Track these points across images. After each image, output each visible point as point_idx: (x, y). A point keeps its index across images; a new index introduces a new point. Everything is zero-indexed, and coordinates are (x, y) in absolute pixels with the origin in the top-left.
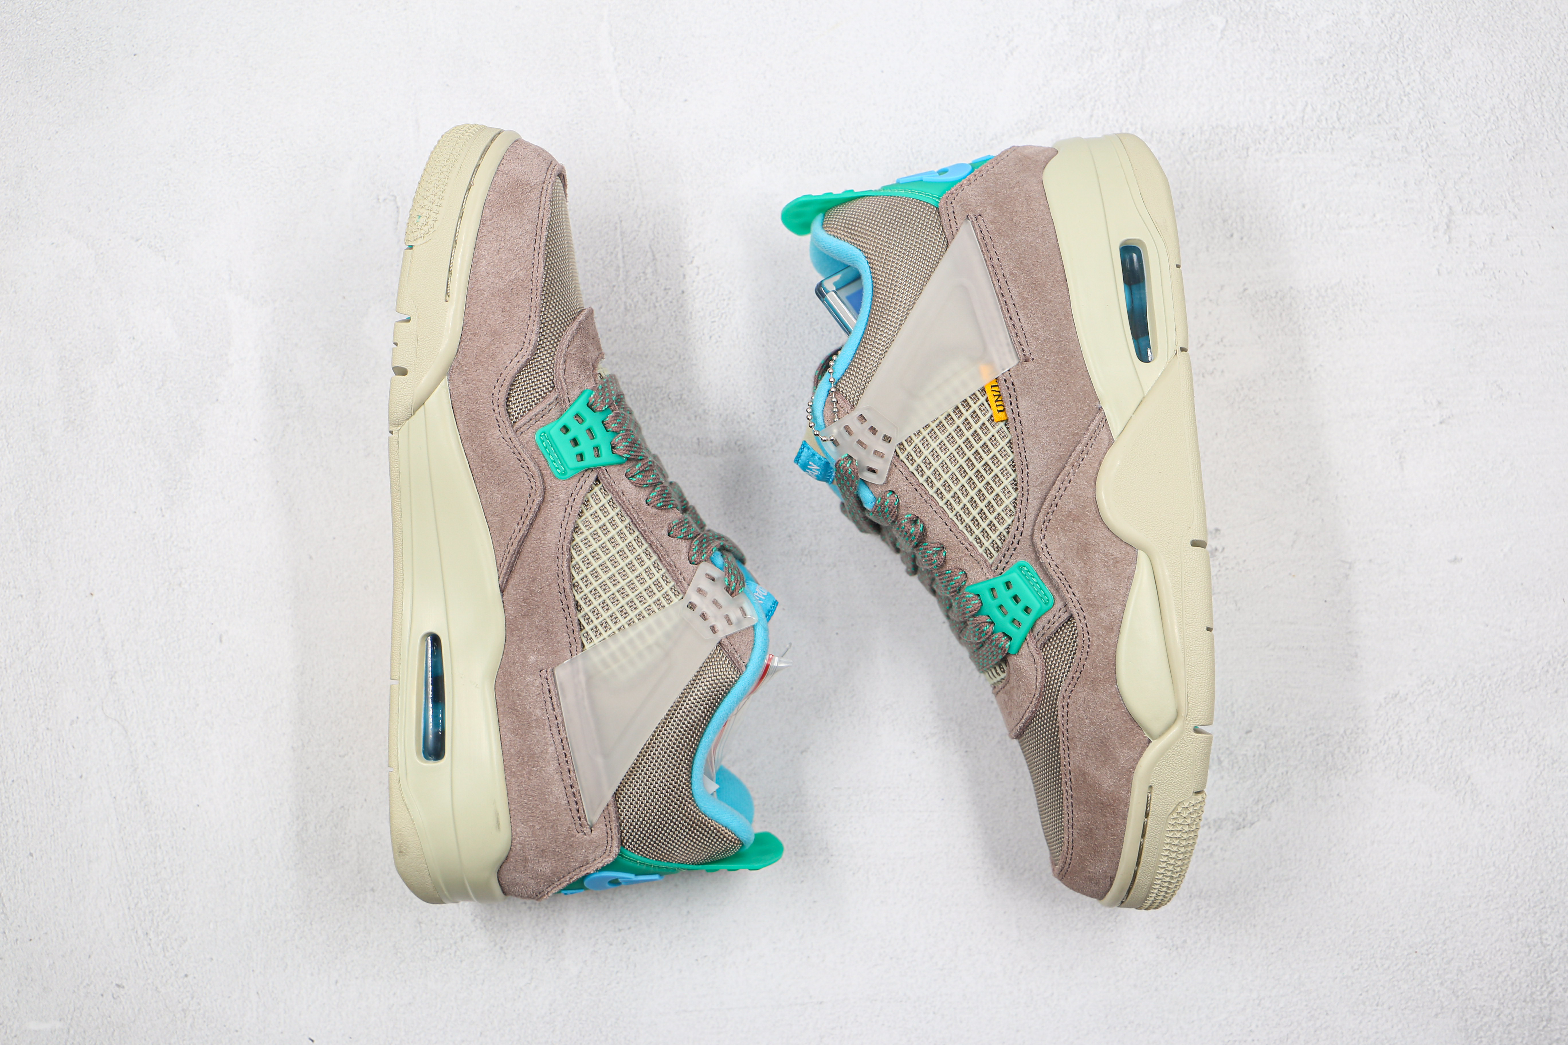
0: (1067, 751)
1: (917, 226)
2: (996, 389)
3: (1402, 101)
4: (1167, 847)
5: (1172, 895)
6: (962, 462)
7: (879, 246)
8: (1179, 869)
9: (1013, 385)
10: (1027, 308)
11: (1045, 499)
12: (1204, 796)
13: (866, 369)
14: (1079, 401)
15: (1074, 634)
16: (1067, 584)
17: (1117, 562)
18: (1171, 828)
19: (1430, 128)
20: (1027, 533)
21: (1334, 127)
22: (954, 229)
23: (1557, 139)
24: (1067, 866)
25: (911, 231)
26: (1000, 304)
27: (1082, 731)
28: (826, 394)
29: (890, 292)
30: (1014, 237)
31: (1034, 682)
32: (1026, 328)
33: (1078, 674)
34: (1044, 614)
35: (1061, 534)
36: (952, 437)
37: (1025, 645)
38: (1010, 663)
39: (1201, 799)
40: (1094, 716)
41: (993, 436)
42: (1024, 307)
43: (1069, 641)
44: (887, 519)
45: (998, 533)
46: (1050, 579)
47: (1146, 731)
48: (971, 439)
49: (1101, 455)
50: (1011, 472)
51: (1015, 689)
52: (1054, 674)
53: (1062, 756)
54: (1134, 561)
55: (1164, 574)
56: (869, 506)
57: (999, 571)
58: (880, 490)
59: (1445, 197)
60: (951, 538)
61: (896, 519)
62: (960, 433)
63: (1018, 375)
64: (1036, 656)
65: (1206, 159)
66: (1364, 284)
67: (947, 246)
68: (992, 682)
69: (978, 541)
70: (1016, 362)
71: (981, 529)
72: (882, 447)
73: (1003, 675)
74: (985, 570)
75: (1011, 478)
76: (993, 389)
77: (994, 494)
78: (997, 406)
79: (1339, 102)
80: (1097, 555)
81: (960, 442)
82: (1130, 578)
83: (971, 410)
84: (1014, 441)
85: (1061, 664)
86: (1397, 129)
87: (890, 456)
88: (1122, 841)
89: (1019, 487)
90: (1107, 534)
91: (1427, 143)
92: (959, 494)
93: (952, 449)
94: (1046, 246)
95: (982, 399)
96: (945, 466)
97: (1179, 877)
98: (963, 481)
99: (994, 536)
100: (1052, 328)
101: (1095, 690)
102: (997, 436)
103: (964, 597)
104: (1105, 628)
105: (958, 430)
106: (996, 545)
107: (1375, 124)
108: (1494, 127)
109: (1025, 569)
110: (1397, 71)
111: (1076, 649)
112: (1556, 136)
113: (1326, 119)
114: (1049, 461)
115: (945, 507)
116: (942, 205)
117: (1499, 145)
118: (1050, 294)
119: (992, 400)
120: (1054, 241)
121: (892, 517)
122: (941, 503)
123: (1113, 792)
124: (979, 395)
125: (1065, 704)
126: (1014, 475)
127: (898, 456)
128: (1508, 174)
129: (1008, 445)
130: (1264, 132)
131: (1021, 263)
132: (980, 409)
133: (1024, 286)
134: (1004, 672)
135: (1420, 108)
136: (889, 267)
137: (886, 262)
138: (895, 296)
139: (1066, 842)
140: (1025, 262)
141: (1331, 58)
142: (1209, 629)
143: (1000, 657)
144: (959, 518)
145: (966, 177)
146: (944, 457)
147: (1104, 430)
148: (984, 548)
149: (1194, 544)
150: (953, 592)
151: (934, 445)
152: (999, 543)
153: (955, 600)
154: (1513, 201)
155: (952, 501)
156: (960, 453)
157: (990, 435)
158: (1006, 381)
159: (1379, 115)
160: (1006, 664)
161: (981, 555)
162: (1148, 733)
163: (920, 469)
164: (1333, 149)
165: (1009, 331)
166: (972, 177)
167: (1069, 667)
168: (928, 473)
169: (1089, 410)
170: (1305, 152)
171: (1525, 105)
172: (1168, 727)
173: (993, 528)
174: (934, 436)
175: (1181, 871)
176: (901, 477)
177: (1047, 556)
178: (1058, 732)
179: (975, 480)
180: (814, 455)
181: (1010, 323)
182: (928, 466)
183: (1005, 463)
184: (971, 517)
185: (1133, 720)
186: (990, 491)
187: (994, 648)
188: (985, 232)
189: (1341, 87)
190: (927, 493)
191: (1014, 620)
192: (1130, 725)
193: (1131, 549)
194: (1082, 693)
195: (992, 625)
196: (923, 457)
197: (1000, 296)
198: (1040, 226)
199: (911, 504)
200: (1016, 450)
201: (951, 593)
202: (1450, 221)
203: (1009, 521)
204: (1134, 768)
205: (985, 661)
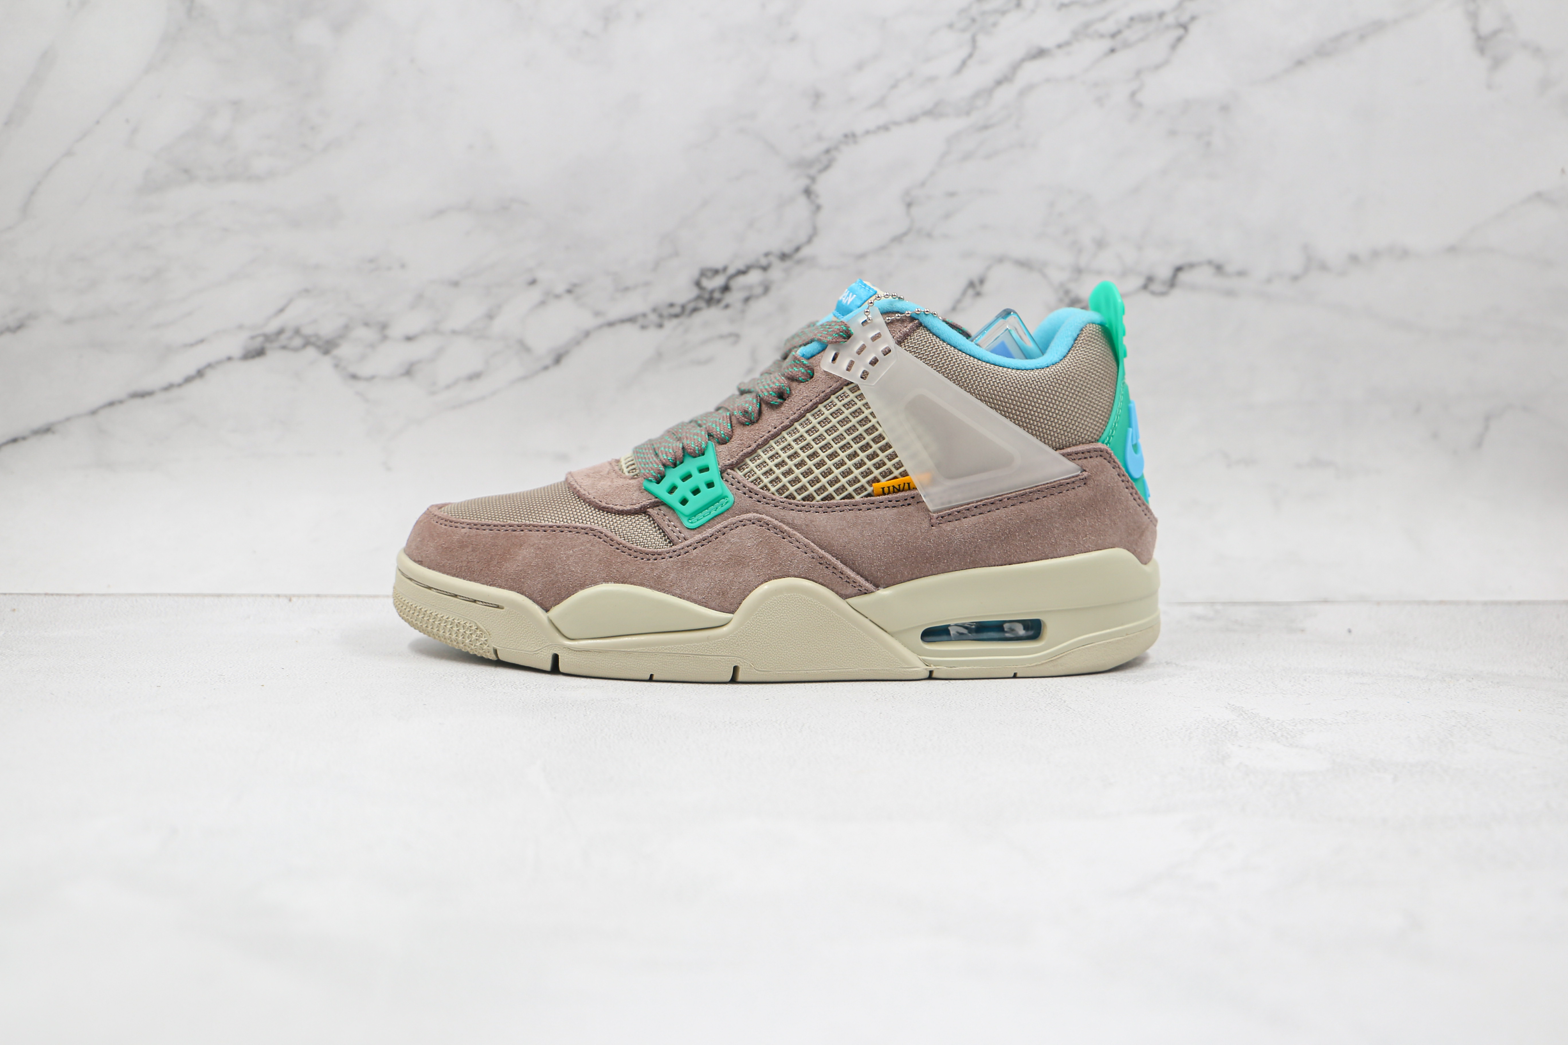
2: (906, 487)
6: (834, 448)
9: (909, 504)
10: (986, 524)
11: (791, 527)
13: (935, 358)
14: (888, 569)
15: (656, 544)
20: (759, 507)
22: (1073, 456)
24: (437, 520)
30: (1060, 516)
32: (967, 521)
34: (679, 518)
35: (756, 541)
36: (860, 440)
40: (576, 559)
41: (859, 481)
43: (650, 540)
45: (762, 478)
46: (713, 525)
47: (554, 607)
49: (831, 586)
50: (822, 496)
54: (722, 610)
57: (724, 475)
60: (761, 431)
62: (864, 448)
63: (918, 510)
67: (1054, 448)
68: (623, 460)
69: (756, 458)
71: (768, 461)
72: (857, 370)
73: (625, 472)
75: (815, 495)
76: (906, 484)
77: (801, 477)
78: (889, 487)
81: (855, 447)
82: (707, 604)
83: (886, 461)
84: (853, 502)
87: (848, 377)
89: (806, 503)
90: (751, 586)
92: (803, 443)
93: (848, 439)
95: (896, 473)
98: (815, 448)
99: (759, 473)
101: (600, 563)
102: (859, 485)
104: (660, 576)
105: (867, 446)
106: (750, 474)
111: (642, 545)
114: (829, 534)
115: (792, 428)
118: (998, 548)
119: (895, 483)
122: (796, 424)
123: (501, 571)
124: (901, 470)
127: (847, 385)
129: (849, 495)
131: (1032, 522)
132: (887, 470)
133: (1008, 523)
134: (629, 473)
144: (780, 441)
145: (1127, 472)
147: (856, 591)
148: (749, 462)
151: (855, 421)
152: (752, 478)
155: (797, 435)
156: (844, 446)
157: (860, 478)
158: (913, 497)
162: (552, 609)
163: (832, 406)
166: (1127, 478)
168: (827, 414)
169: (877, 578)
172: (558, 629)
173: (768, 474)
174: (864, 423)
177: (735, 525)
181: (971, 507)
182: (833, 414)
183: (831, 490)
185: (566, 596)
186: (804, 473)
188: (1068, 487)
190: (807, 410)
191: (675, 487)
192: (564, 594)
193: (733, 606)
196: (843, 409)
197: (1001, 498)
200: (844, 502)
203: (773, 489)
204: (523, 593)
205: (642, 455)
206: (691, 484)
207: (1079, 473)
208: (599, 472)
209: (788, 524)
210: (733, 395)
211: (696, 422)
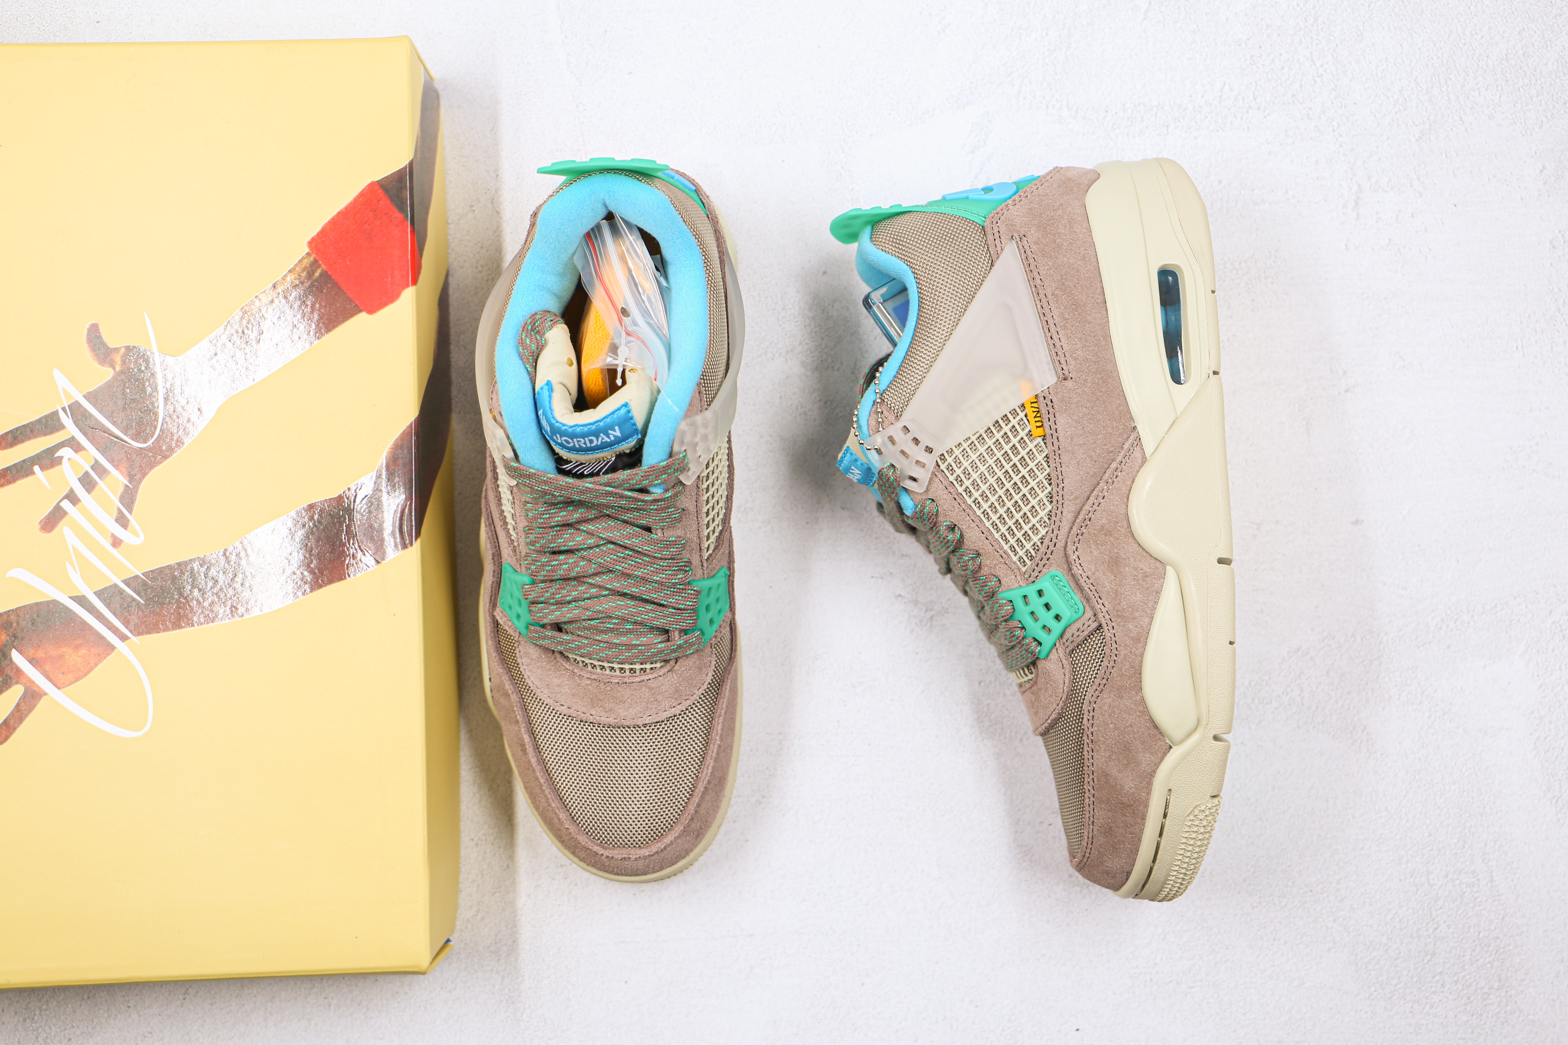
0: (1091, 753)
1: (963, 244)
2: (1035, 405)
3: (1315, 82)
4: (1183, 846)
5: (1184, 890)
6: (1000, 474)
7: (925, 262)
8: (1192, 867)
9: (1052, 402)
10: (1067, 328)
11: (1079, 513)
12: (1220, 800)
13: (911, 382)
14: (1115, 420)
15: (1102, 643)
16: (1097, 595)
17: (1146, 576)
18: (1187, 829)
19: (1341, 108)
20: (1060, 544)
21: (1250, 107)
22: (999, 249)
23: (1462, 121)
24: (1085, 860)
25: (957, 249)
26: (1042, 323)
27: (1107, 735)
28: (872, 404)
29: (936, 308)
30: (1057, 258)
31: (1062, 686)
32: (1065, 346)
33: (1104, 681)
34: (1074, 622)
35: (1093, 547)
36: (992, 450)
37: (1054, 651)
38: (1039, 666)
39: (1217, 803)
40: (1118, 721)
41: (1031, 450)
42: (1065, 327)
43: (1097, 649)
44: (925, 524)
45: (1032, 543)
46: (1081, 589)
47: (1168, 737)
48: (1010, 452)
49: (1134, 473)
50: (1047, 485)
51: (1043, 691)
52: (1081, 679)
53: (1086, 757)
54: (1163, 575)
55: (1191, 589)
56: (908, 512)
57: (1032, 579)
58: (920, 498)
59: (1354, 175)
60: (987, 546)
61: (934, 526)
62: (999, 446)
63: (1056, 393)
64: (1064, 661)
65: (1128, 135)
66: (1276, 257)
67: (992, 265)
68: (1019, 681)
69: (1013, 549)
70: (1055, 380)
71: (1016, 539)
72: (924, 457)
73: (1030, 677)
74: (1019, 578)
75: (1046, 491)
76: (1033, 405)
77: (1030, 506)
78: (1036, 422)
79: (1256, 82)
80: (1127, 569)
81: (999, 455)
82: (1158, 592)
83: (1010, 425)
84: (1051, 455)
85: (1089, 670)
86: (1310, 109)
87: (931, 466)
88: (1140, 840)
89: (1054, 500)
90: (1138, 549)
91: (1338, 123)
92: (996, 504)
93: (991, 462)
94: (1087, 269)
95: (1022, 415)
96: (984, 477)
97: (1192, 874)
98: (1001, 492)
99: (1028, 546)
100: (1090, 349)
101: (1121, 697)
102: (1034, 450)
103: (997, 603)
104: (1132, 638)
105: (997, 443)
106: (1029, 555)
107: (1289, 103)
108: (1402, 108)
109: (1057, 578)
110: (1311, 53)
111: (1103, 657)
112: (1461, 117)
113: (1243, 99)
114: (1084, 477)
115: (982, 516)
116: (987, 224)
117: (1406, 125)
118: (1090, 315)
119: (1031, 416)
120: (1095, 264)
121: (931, 523)
122: (979, 513)
123: (1133, 793)
124: (1019, 411)
125: (1091, 708)
126: (1049, 488)
127: (939, 466)
128: (1414, 154)
129: (1046, 459)
130: (1184, 111)
131: (1063, 284)
132: (1019, 424)
133: (1065, 307)
134: (1031, 673)
135: (1332, 89)
136: (935, 283)
137: (933, 278)
138: (940, 312)
139: (1086, 838)
140: (1067, 283)
141: (1248, 39)
142: (1231, 643)
143: (1030, 660)
144: (995, 527)
145: (1010, 197)
146: (982, 469)
147: (1137, 449)
148: (1018, 556)
149: (1221, 561)
150: (987, 597)
151: (974, 456)
152: (1033, 553)
153: (988, 604)
154: (1419, 179)
155: (989, 510)
156: (998, 465)
157: (1028, 450)
158: (1045, 398)
159: (1293, 96)
160: (1034, 666)
161: (1015, 563)
162: (1170, 740)
163: (959, 479)
164: (1249, 128)
165: (1050, 350)
166: (1016, 197)
167: (1096, 674)
168: (967, 483)
169: (1124, 429)
170: (1223, 130)
171: (1432, 87)
172: (1189, 735)
173: (1028, 538)
174: (974, 448)
175: (1194, 869)
176: (941, 486)
177: (1079, 567)
178: (1082, 734)
179: (1012, 491)
180: (856, 460)
181: (1051, 342)
182: (967, 477)
183: (1041, 477)
184: (1007, 527)
185: (1156, 727)
186: (1026, 503)
187: (1024, 652)
188: (1028, 252)
189: (1258, 68)
190: (965, 502)
191: (1044, 627)
192: (1153, 731)
193: (1160, 564)
194: (1107, 699)
195: (1023, 630)
196: (962, 468)
197: (1042, 315)
198: (1082, 249)
199: (949, 513)
200: (1052, 465)
201: (984, 597)
202: (1358, 198)
203: (1043, 532)
204: (1154, 772)
205: (1014, 662)
206: (1041, 611)
207: (1014, 242)
208: (1032, 703)
209: (1076, 517)
210: (952, 579)
211: (979, 612)
